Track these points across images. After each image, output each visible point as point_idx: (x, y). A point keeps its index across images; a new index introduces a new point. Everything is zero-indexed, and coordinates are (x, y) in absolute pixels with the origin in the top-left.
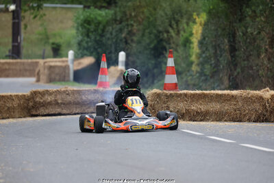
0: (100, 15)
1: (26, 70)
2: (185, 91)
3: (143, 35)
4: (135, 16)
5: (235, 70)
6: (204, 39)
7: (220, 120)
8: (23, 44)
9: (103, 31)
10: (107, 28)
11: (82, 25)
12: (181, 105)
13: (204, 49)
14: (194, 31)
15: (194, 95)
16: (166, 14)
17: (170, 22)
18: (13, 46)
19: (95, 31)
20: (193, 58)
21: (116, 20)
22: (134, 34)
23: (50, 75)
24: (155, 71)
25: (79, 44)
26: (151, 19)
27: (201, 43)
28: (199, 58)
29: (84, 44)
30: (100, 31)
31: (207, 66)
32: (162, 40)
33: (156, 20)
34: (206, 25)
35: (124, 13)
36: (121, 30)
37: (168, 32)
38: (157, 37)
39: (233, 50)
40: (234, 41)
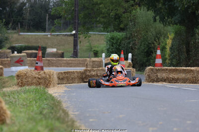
0: (119, 35)
1: (80, 64)
2: (166, 68)
3: (141, 45)
4: (137, 36)
5: (189, 61)
6: (173, 46)
7: (185, 83)
8: (79, 50)
9: (120, 43)
10: (122, 42)
11: (109, 40)
12: (164, 75)
13: (173, 51)
14: (167, 43)
15: (171, 69)
16: (153, 35)
17: (155, 39)
18: (74, 52)
19: (116, 43)
20: (167, 56)
21: (127, 38)
22: (136, 45)
23: (93, 65)
24: (147, 63)
25: (108, 50)
26: (145, 37)
27: (171, 48)
28: (170, 56)
29: (110, 50)
30: (119, 43)
31: (174, 60)
32: (150, 48)
33: (147, 37)
34: (174, 39)
35: (131, 34)
36: (129, 43)
37: (154, 44)
38: (148, 46)
39: (188, 51)
40: (189, 46)
